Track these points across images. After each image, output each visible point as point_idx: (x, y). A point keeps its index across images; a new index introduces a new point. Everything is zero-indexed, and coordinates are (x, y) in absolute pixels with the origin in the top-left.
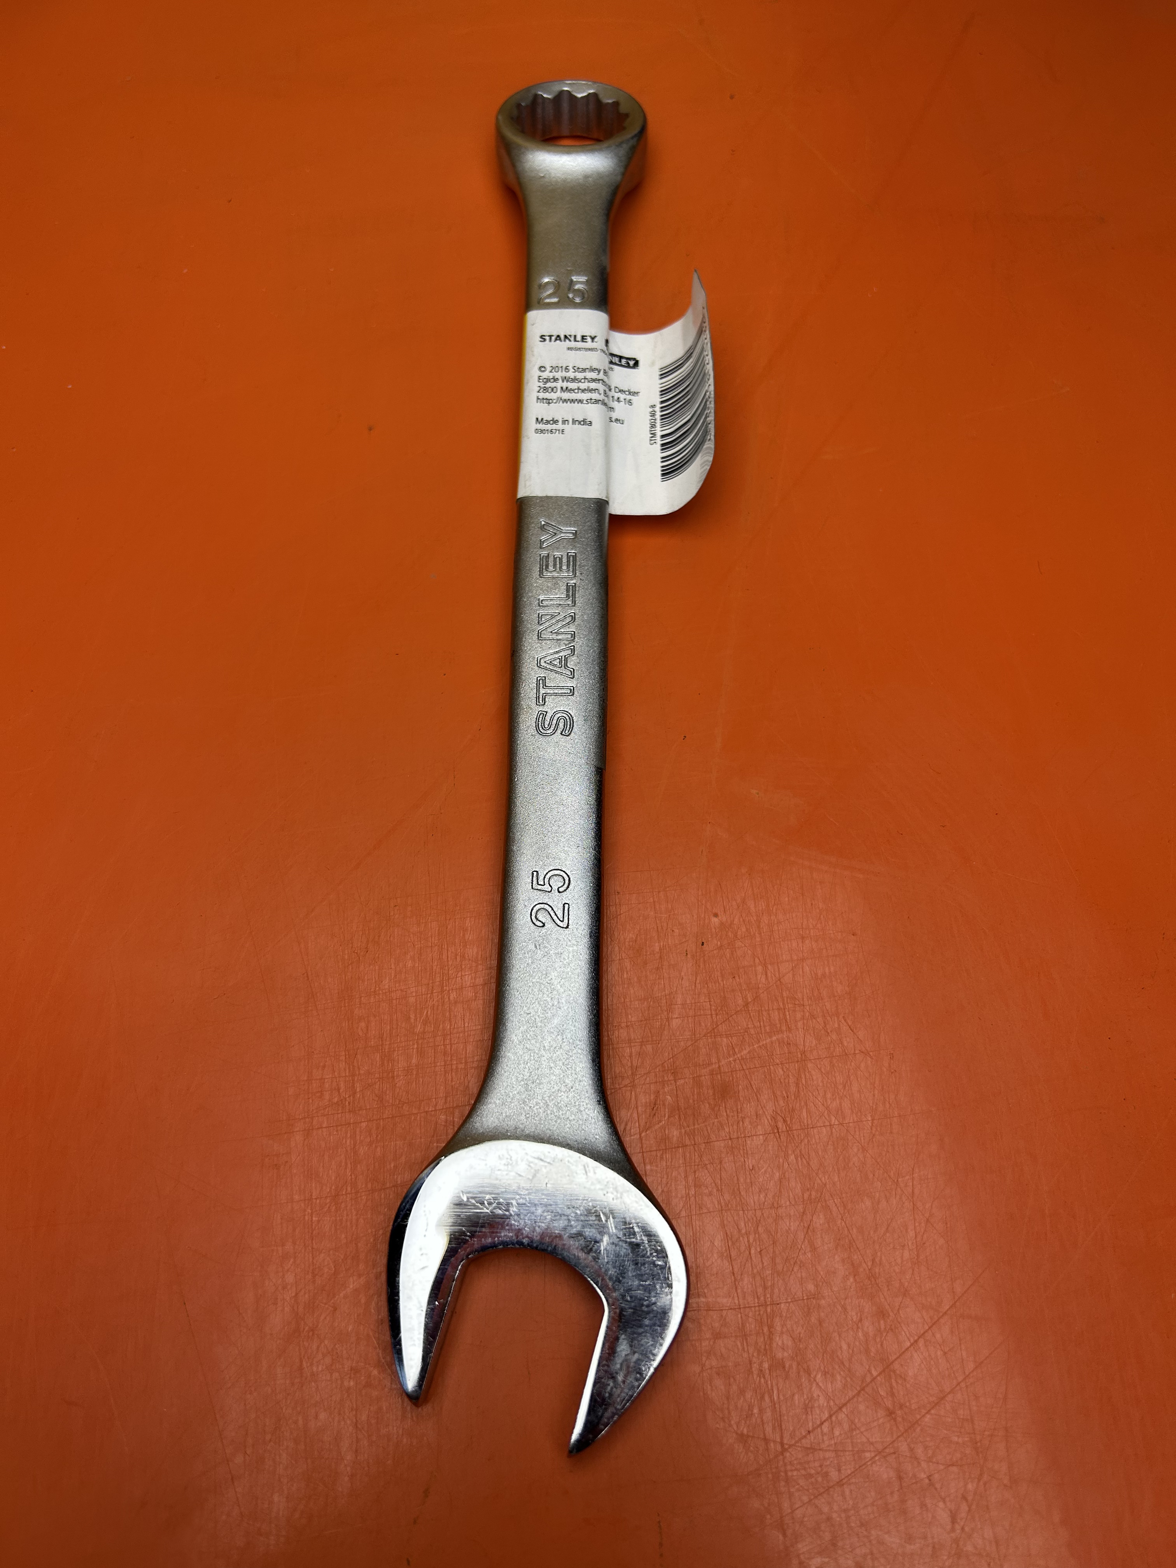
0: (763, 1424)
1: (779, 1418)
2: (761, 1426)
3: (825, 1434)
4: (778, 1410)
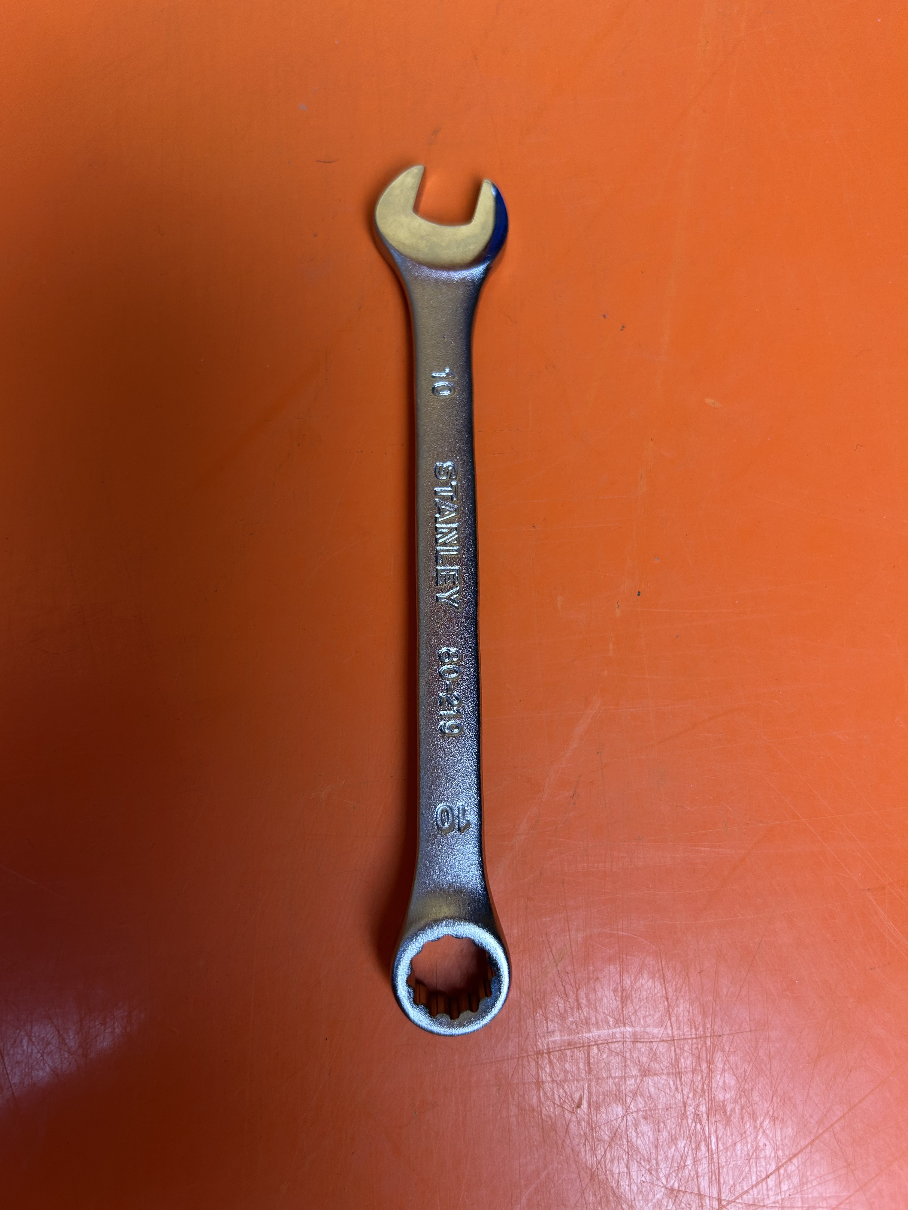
0: (697, 1177)
1: (717, 1171)
2: (695, 1180)
3: (771, 1189)
4: (716, 1160)
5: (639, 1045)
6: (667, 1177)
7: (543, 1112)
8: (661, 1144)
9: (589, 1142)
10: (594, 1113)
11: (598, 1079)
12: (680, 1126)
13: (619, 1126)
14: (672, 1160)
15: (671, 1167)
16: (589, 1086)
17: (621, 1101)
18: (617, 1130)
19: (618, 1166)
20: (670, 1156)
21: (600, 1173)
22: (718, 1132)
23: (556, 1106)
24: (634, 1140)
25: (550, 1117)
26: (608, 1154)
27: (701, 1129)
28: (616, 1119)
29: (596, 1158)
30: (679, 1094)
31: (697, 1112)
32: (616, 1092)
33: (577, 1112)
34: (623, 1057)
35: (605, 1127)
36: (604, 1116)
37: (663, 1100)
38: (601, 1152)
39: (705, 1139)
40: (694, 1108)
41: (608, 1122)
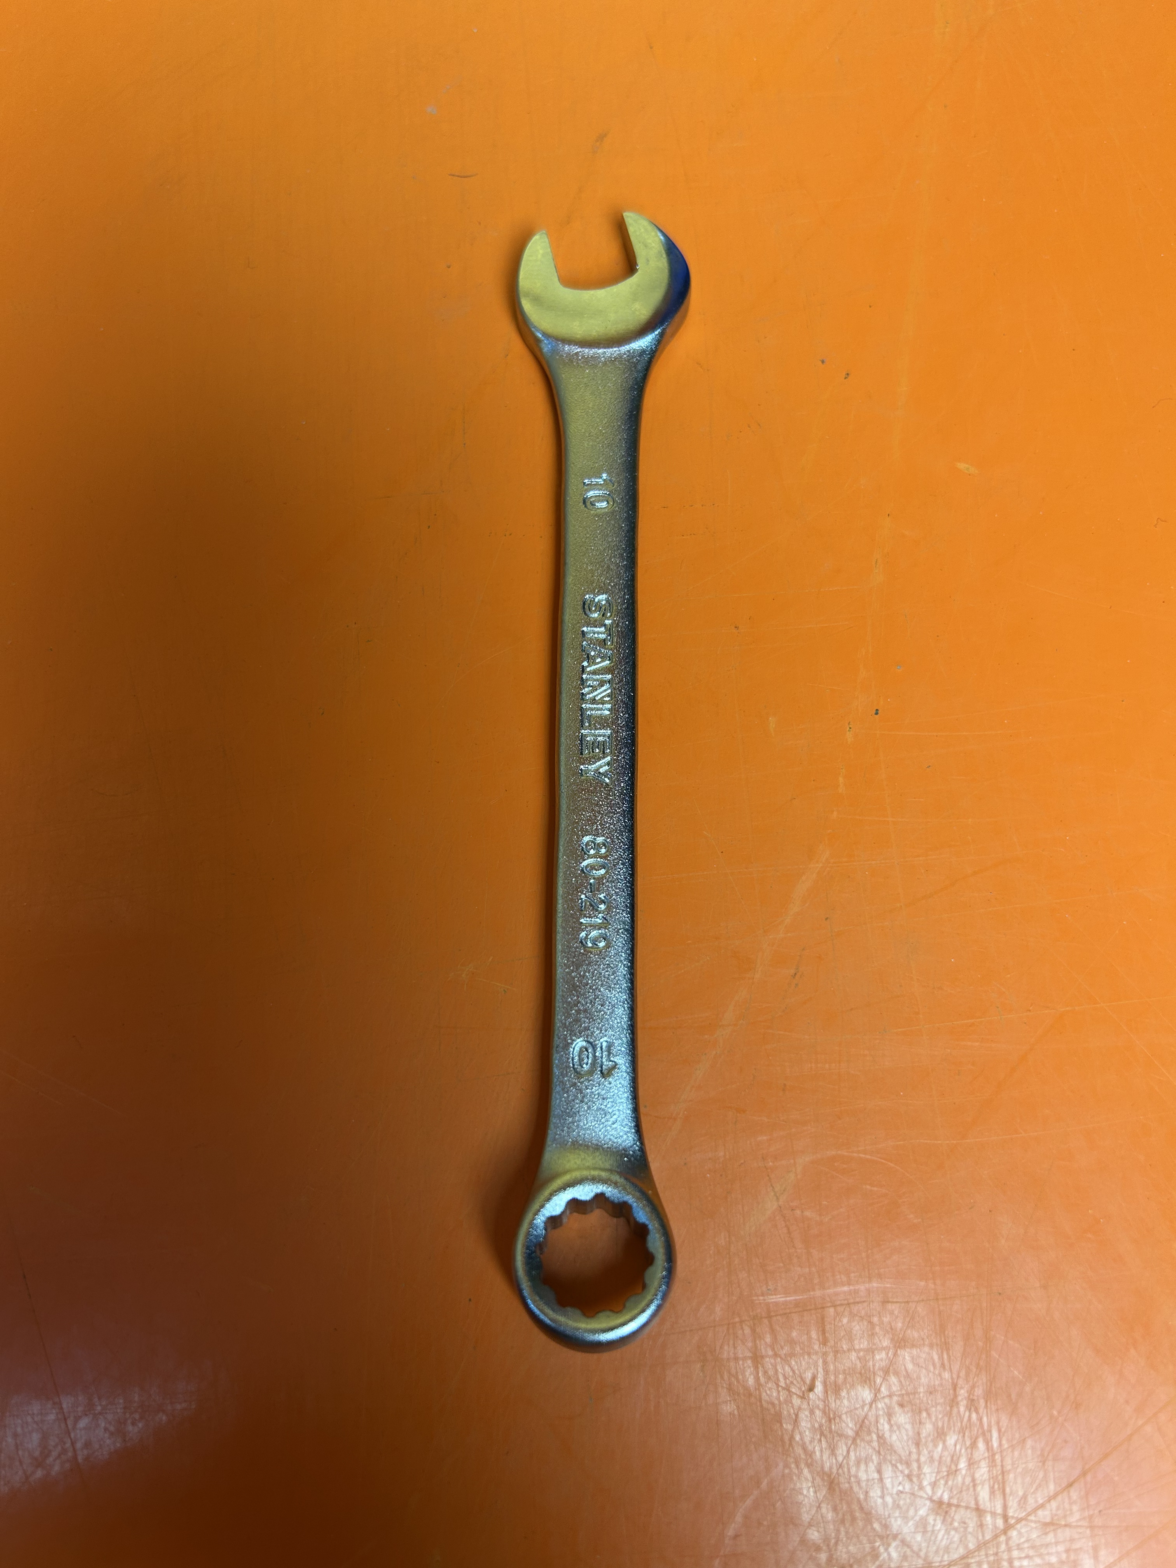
5: (890, 1306)
6: (934, 1485)
7: (763, 1397)
8: (923, 1440)
9: (826, 1437)
10: (832, 1398)
11: (836, 1352)
12: (949, 1414)
13: (866, 1417)
14: (940, 1462)
15: (938, 1472)
16: (825, 1363)
17: (868, 1382)
18: (863, 1421)
19: (866, 1471)
20: (936, 1456)
21: (842, 1480)
22: (1001, 1424)
23: (780, 1389)
24: (887, 1435)
25: (773, 1404)
26: (852, 1454)
27: (977, 1419)
28: (863, 1407)
29: (836, 1459)
30: (947, 1372)
31: (971, 1397)
32: (861, 1370)
33: (809, 1397)
34: (870, 1322)
35: (847, 1418)
36: (846, 1402)
37: (924, 1380)
38: (843, 1451)
39: (984, 1434)
40: (967, 1392)
41: (851, 1411)
